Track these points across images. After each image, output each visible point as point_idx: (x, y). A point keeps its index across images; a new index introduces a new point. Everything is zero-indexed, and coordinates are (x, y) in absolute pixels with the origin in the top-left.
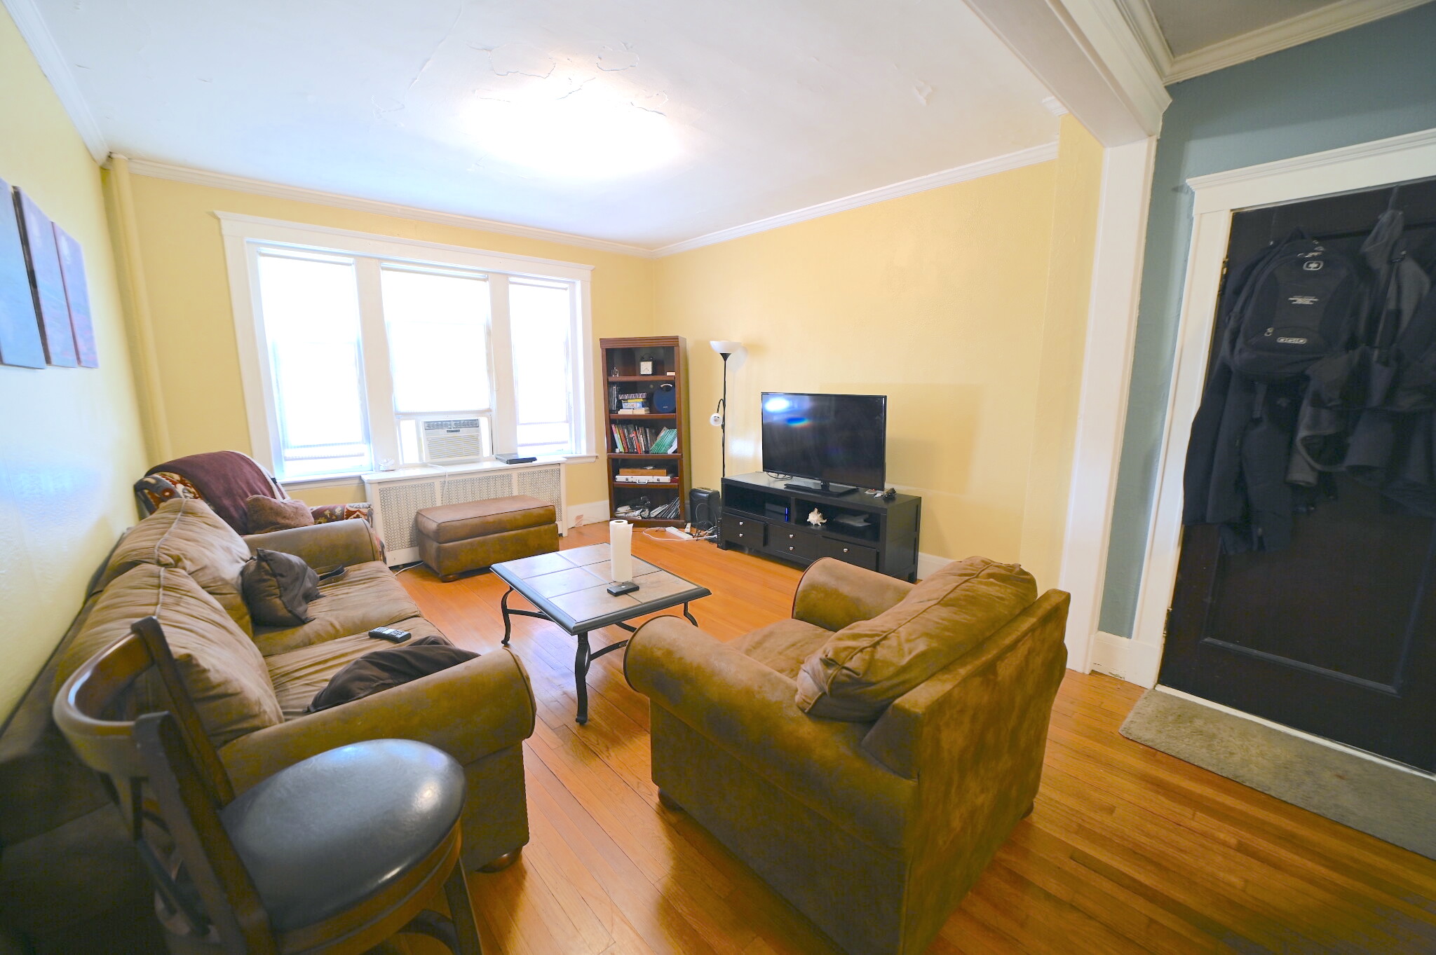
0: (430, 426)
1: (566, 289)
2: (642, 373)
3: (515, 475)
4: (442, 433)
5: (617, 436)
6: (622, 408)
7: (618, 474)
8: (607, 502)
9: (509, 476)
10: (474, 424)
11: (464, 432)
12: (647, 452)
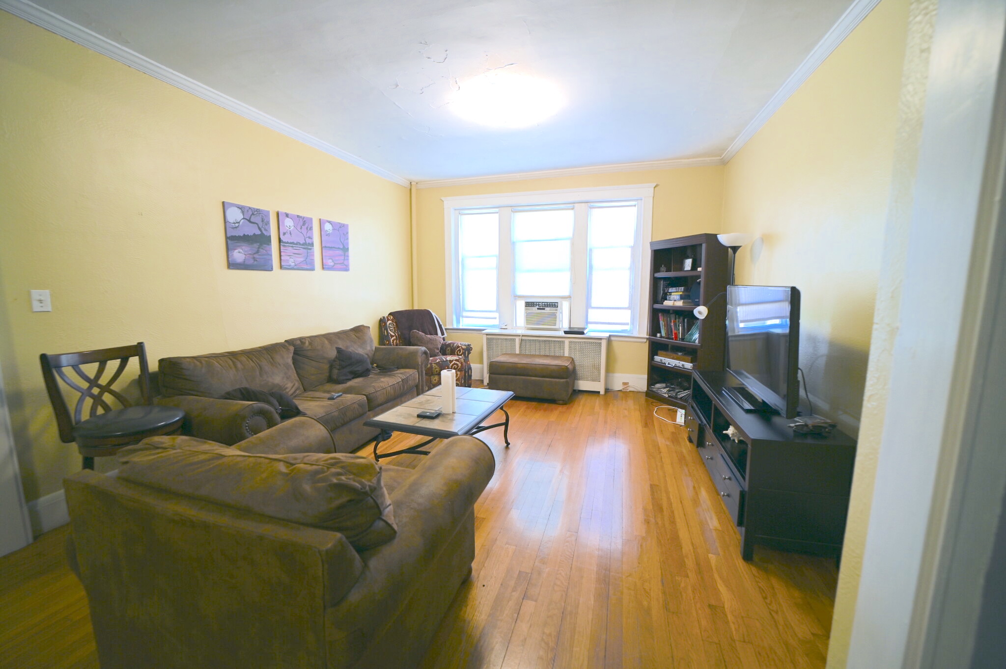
0: (529, 305)
1: (635, 206)
2: (685, 269)
3: (567, 342)
4: (534, 309)
5: (662, 323)
6: (666, 300)
7: (657, 355)
8: (646, 376)
9: (563, 342)
10: (554, 305)
11: (548, 310)
12: (683, 339)
